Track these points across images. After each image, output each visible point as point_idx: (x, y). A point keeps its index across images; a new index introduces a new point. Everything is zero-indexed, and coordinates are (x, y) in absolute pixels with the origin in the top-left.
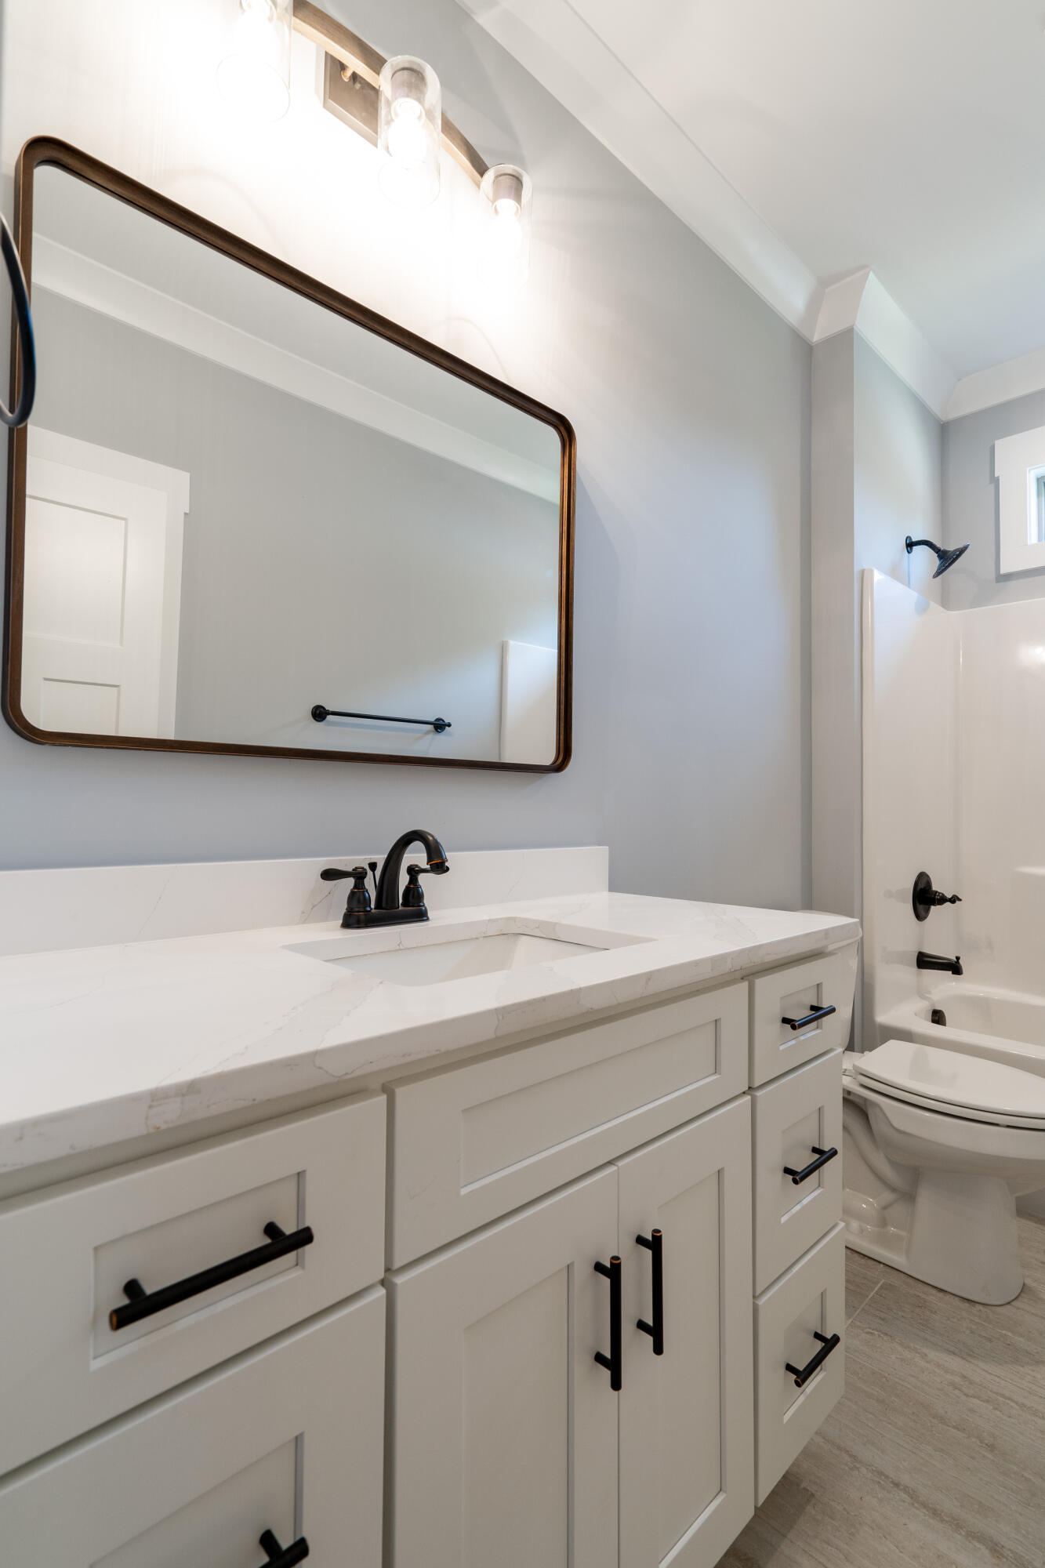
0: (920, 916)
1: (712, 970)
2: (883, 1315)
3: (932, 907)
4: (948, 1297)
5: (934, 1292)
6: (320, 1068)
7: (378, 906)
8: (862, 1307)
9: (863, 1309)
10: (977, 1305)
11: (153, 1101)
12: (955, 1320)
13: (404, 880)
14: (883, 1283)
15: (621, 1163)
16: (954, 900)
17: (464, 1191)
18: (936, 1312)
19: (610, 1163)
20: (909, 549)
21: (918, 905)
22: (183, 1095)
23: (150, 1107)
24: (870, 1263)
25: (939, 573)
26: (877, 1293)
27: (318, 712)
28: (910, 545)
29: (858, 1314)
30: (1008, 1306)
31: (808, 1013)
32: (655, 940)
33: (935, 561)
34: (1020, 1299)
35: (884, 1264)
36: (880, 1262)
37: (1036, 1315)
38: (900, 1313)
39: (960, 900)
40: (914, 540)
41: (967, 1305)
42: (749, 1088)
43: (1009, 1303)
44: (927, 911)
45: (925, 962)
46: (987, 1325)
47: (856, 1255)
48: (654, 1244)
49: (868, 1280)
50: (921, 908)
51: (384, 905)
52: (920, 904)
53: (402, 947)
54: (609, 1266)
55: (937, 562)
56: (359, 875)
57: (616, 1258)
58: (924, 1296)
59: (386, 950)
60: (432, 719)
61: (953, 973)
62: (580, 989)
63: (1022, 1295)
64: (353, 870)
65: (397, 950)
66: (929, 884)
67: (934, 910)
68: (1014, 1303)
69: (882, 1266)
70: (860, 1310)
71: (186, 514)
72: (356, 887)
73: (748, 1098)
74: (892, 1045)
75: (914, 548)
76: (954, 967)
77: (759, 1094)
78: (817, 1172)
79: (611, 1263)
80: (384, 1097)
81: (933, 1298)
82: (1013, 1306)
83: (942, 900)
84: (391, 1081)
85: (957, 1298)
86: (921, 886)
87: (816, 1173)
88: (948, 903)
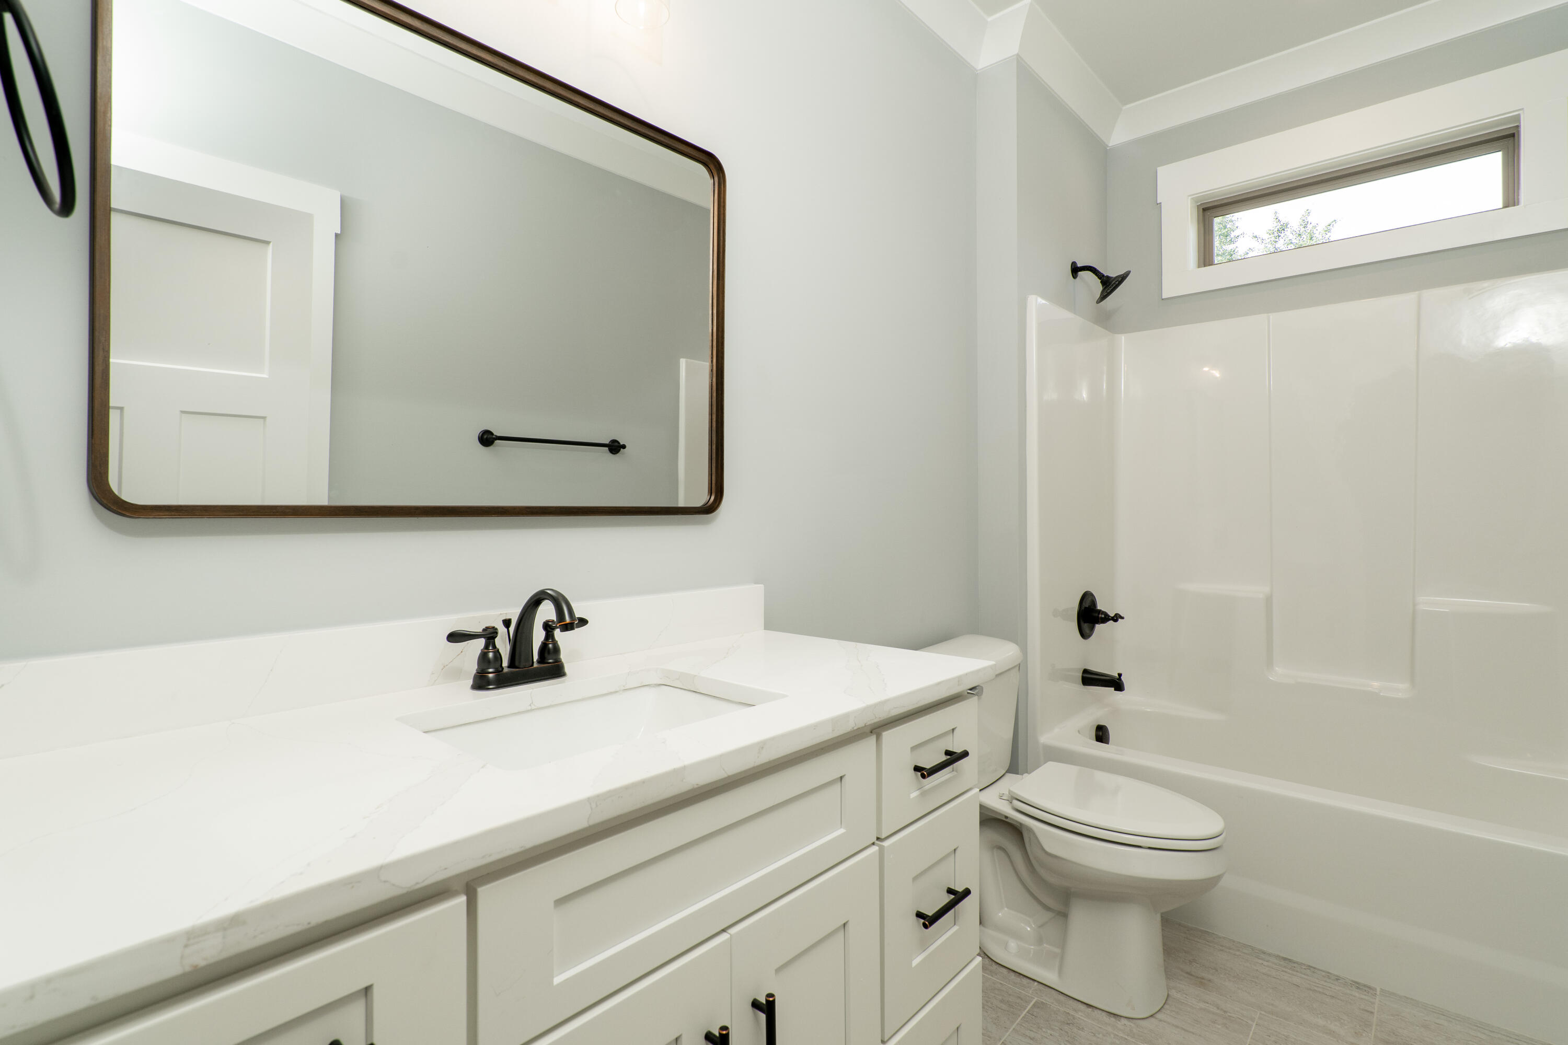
0: (1085, 634)
1: (833, 731)
2: (1032, 1035)
3: (1097, 625)
4: (1096, 1011)
5: (1082, 1007)
6: (385, 882)
7: (512, 664)
8: (1014, 1026)
9: (1014, 1029)
10: (1122, 1019)
11: (189, 939)
12: (1101, 1036)
13: (538, 636)
14: (1036, 1001)
15: (733, 931)
16: (1116, 618)
17: (557, 980)
18: (1083, 1028)
19: (724, 930)
20: (1074, 274)
21: (1082, 623)
22: (225, 929)
23: (186, 946)
24: (1025, 981)
25: (1103, 297)
26: (1028, 1012)
27: (485, 437)
28: (1076, 270)
29: (1009, 1035)
30: (1152, 1020)
31: (944, 758)
32: (784, 696)
33: (1097, 287)
34: (1163, 1010)
35: (1038, 982)
36: (1034, 980)
37: (1177, 1027)
38: (1049, 1031)
39: (1122, 618)
40: (1079, 265)
41: (1113, 1019)
42: (878, 839)
43: (1152, 1016)
44: (1092, 629)
45: (1090, 679)
46: (1129, 1038)
47: (1012, 974)
48: (767, 1008)
49: (1022, 999)
50: (1086, 626)
51: (517, 663)
52: (1085, 622)
53: (533, 707)
54: (717, 1034)
55: (1100, 288)
56: (490, 635)
57: (724, 1028)
58: (1072, 1013)
59: (517, 712)
60: (607, 442)
61: (1115, 690)
62: (685, 766)
63: (1166, 1006)
64: (484, 630)
65: (528, 711)
66: (1094, 603)
67: (1099, 627)
68: (1159, 1016)
69: (1036, 983)
70: (1010, 1030)
71: (336, 235)
72: (486, 647)
73: (875, 849)
74: (1050, 768)
75: (1080, 273)
76: (1116, 684)
77: (886, 844)
78: (953, 911)
79: (720, 1034)
80: (463, 899)
81: (1082, 1015)
82: (1156, 1018)
83: (1106, 618)
84: (473, 880)
85: (1104, 1014)
86: (1087, 604)
87: (951, 912)
88: (1111, 622)
